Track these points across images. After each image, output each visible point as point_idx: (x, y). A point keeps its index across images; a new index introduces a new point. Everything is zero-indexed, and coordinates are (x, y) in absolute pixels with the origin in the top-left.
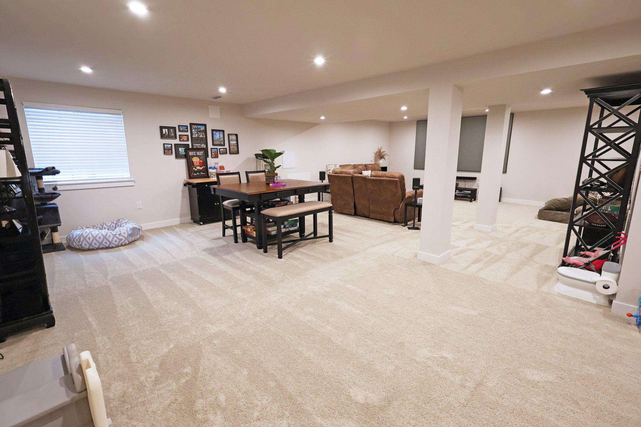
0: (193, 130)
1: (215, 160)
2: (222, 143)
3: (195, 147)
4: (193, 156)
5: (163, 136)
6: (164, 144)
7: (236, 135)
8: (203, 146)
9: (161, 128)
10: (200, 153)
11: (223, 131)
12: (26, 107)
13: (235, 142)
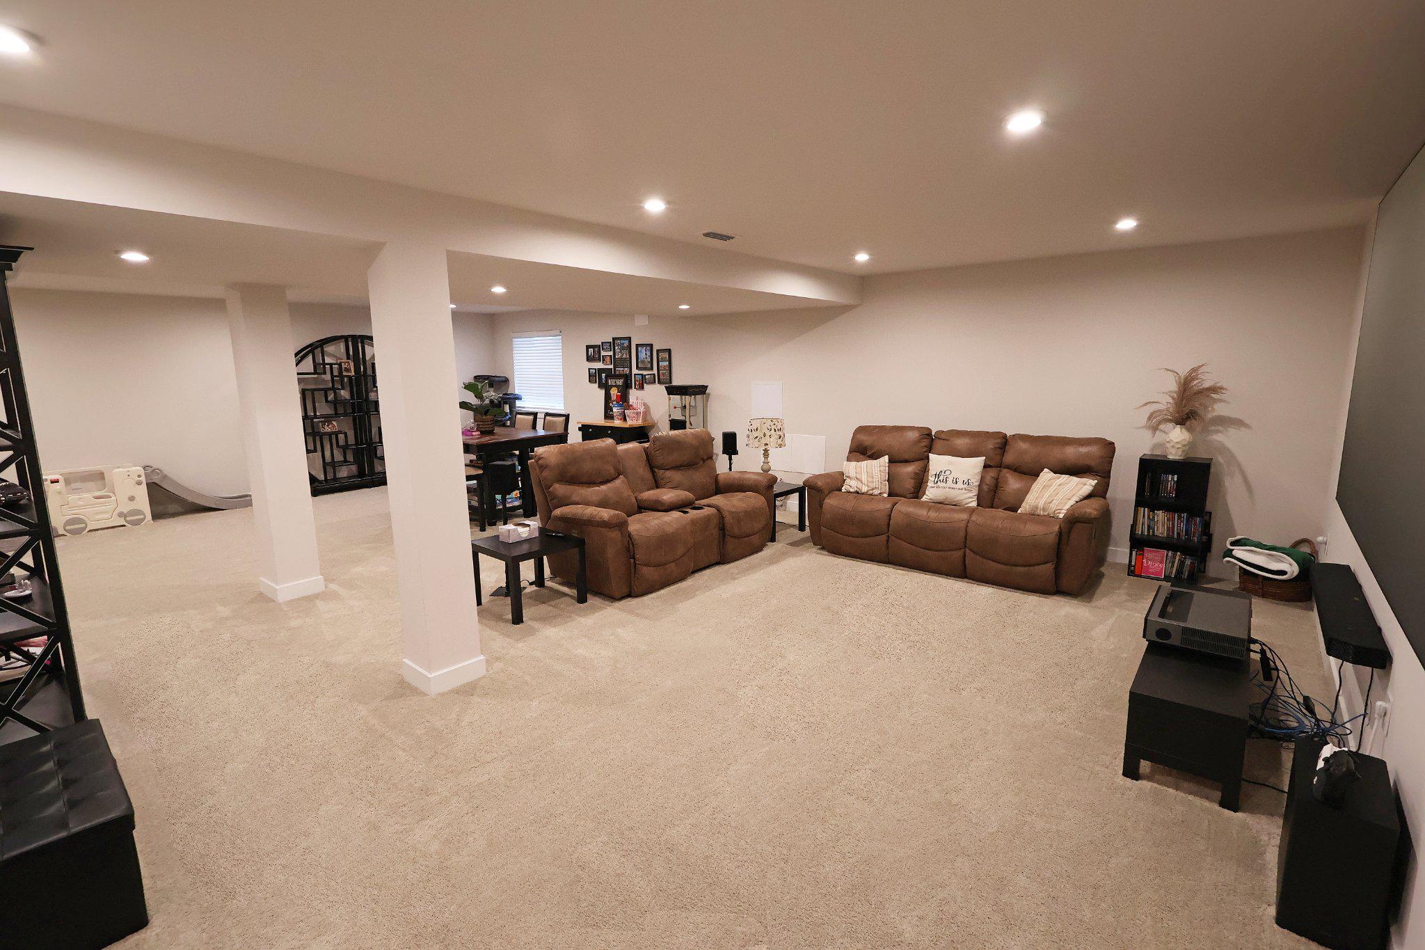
0: (617, 347)
1: (639, 393)
2: (649, 366)
3: (617, 373)
4: (612, 386)
5: (589, 359)
6: (589, 369)
7: (669, 351)
8: (627, 370)
9: (588, 347)
10: (620, 382)
11: (651, 346)
12: (515, 338)
13: (667, 363)
